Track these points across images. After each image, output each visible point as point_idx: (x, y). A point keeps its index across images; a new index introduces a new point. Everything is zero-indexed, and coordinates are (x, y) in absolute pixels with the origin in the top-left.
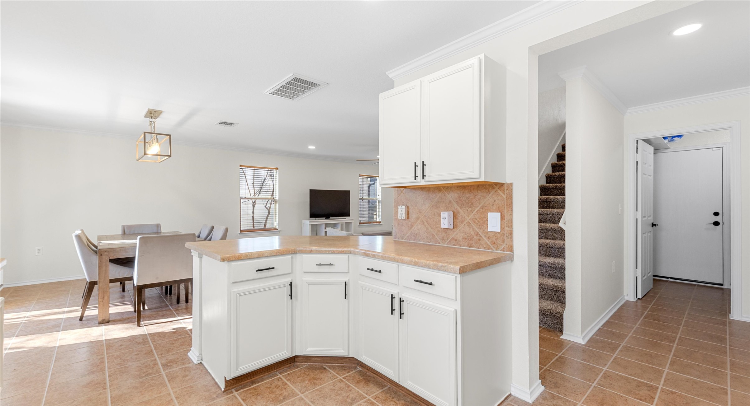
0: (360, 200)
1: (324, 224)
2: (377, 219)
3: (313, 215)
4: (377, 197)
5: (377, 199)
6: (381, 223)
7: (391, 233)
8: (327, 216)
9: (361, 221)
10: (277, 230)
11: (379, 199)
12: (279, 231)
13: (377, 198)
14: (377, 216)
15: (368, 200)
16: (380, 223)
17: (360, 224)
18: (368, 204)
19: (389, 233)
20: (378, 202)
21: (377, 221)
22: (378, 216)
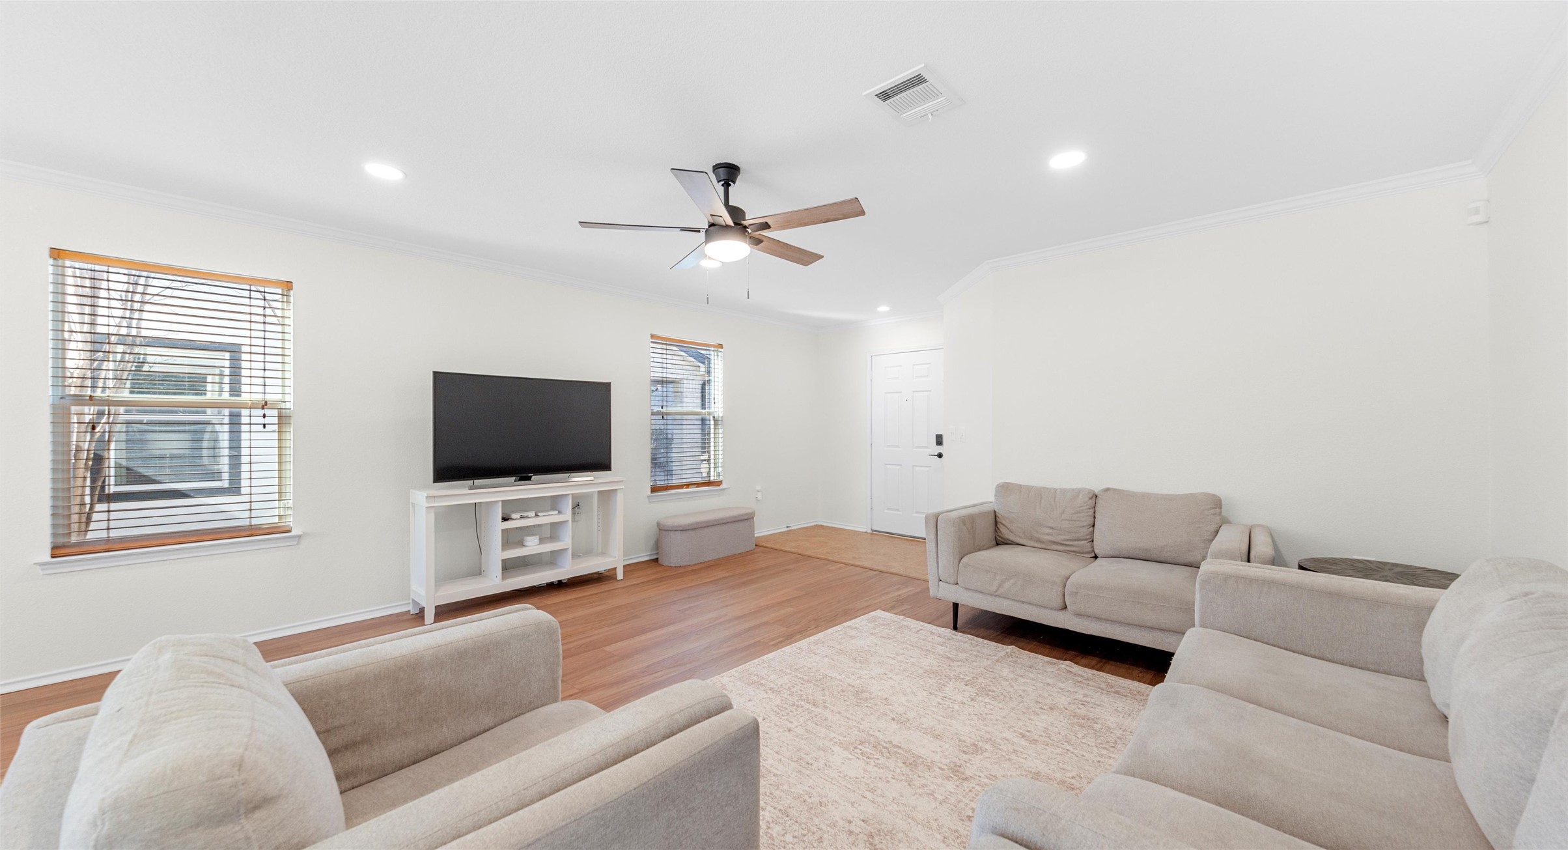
0: (653, 417)
1: (500, 503)
2: (712, 474)
3: (445, 472)
4: (710, 408)
5: (709, 414)
6: (723, 486)
7: (753, 518)
8: (523, 473)
9: (658, 483)
10: (290, 531)
11: (716, 415)
12: (299, 537)
13: (712, 410)
14: (709, 464)
15: (700, 417)
16: (719, 485)
17: (652, 492)
18: (700, 427)
19: (746, 517)
20: (712, 422)
21: (712, 478)
22: (712, 465)
